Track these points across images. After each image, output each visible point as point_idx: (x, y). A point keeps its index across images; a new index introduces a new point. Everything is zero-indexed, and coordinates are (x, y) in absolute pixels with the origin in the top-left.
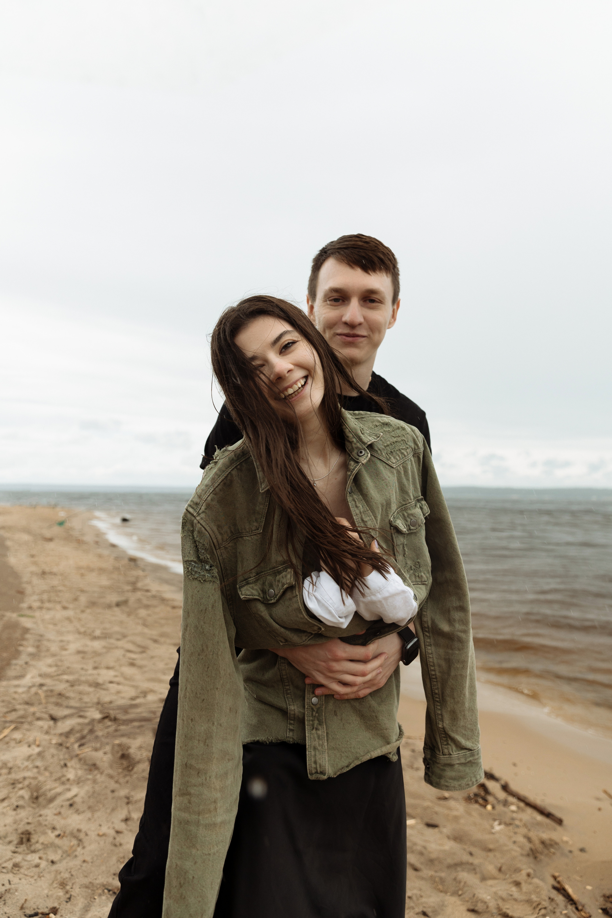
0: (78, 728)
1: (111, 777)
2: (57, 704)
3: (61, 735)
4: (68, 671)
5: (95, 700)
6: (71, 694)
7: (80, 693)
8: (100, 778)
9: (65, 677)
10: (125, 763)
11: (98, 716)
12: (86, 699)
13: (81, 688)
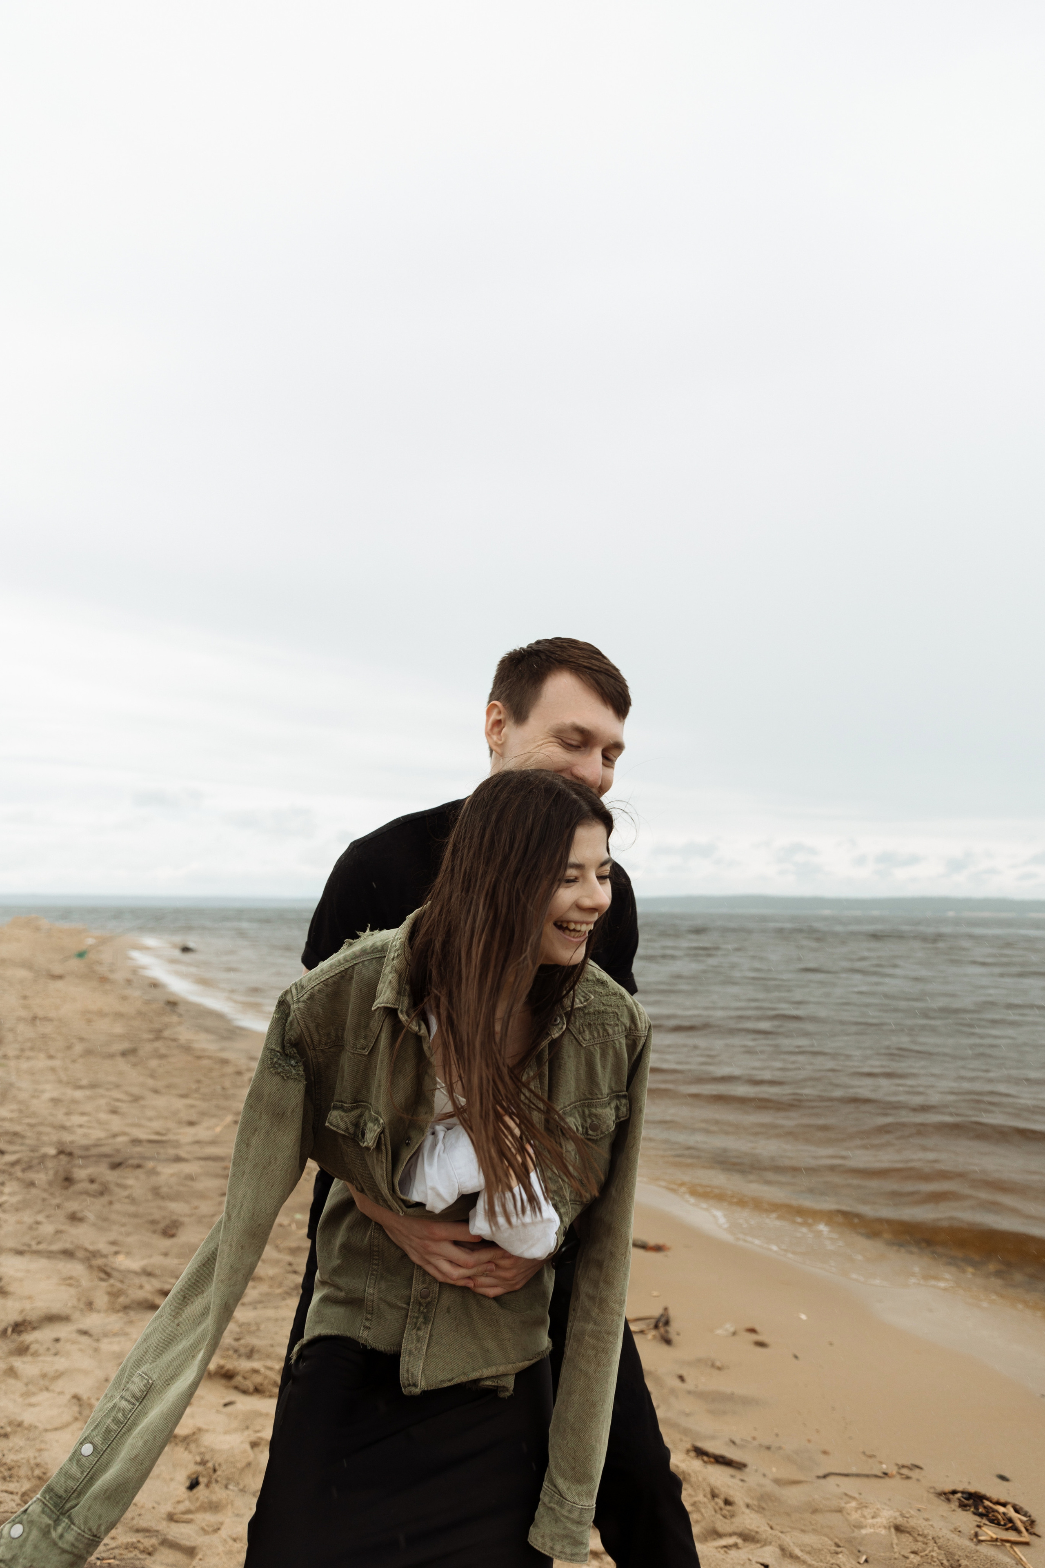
0: (26, 1159)
1: (45, 1190)
2: (11, 1142)
3: (6, 1164)
4: (34, 1115)
5: (55, 1138)
6: (29, 1134)
7: (40, 1133)
8: (34, 1191)
9: (27, 1120)
10: (66, 1184)
11: (52, 1151)
12: (45, 1138)
13: (41, 1129)
